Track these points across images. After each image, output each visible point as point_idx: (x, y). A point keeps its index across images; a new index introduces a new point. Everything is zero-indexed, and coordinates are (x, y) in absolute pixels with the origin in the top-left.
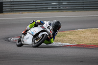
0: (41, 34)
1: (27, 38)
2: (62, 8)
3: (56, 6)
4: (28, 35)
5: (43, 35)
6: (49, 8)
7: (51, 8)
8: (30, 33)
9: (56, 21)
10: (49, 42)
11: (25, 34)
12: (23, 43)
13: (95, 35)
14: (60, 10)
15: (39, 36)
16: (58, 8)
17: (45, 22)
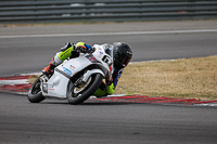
1: (56, 84)
2: (93, 15)
3: (80, 11)
4: (57, 76)
6: (64, 16)
7: (68, 16)
9: (119, 44)
10: (103, 92)
11: (49, 74)
12: (44, 94)
13: (165, 74)
14: (88, 19)
16: (83, 15)
17: (96, 46)
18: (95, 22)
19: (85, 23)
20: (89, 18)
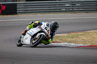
0: (39, 34)
1: (26, 39)
2: (75, 9)
5: (41, 35)
8: (28, 34)
9: (54, 22)
12: (22, 43)
15: (37, 37)
17: (43, 23)
18: (76, 13)
19: (72, 13)
20: (73, 11)
